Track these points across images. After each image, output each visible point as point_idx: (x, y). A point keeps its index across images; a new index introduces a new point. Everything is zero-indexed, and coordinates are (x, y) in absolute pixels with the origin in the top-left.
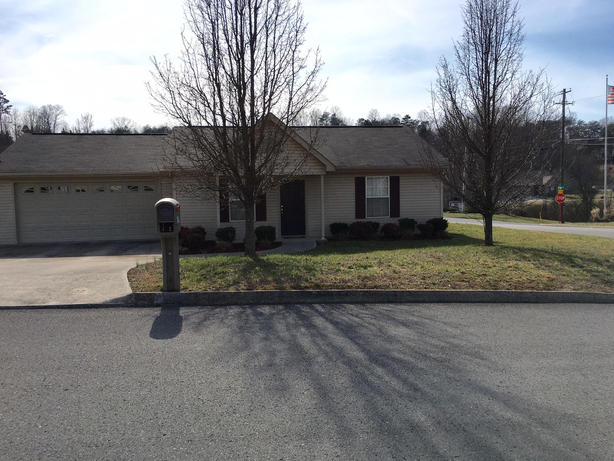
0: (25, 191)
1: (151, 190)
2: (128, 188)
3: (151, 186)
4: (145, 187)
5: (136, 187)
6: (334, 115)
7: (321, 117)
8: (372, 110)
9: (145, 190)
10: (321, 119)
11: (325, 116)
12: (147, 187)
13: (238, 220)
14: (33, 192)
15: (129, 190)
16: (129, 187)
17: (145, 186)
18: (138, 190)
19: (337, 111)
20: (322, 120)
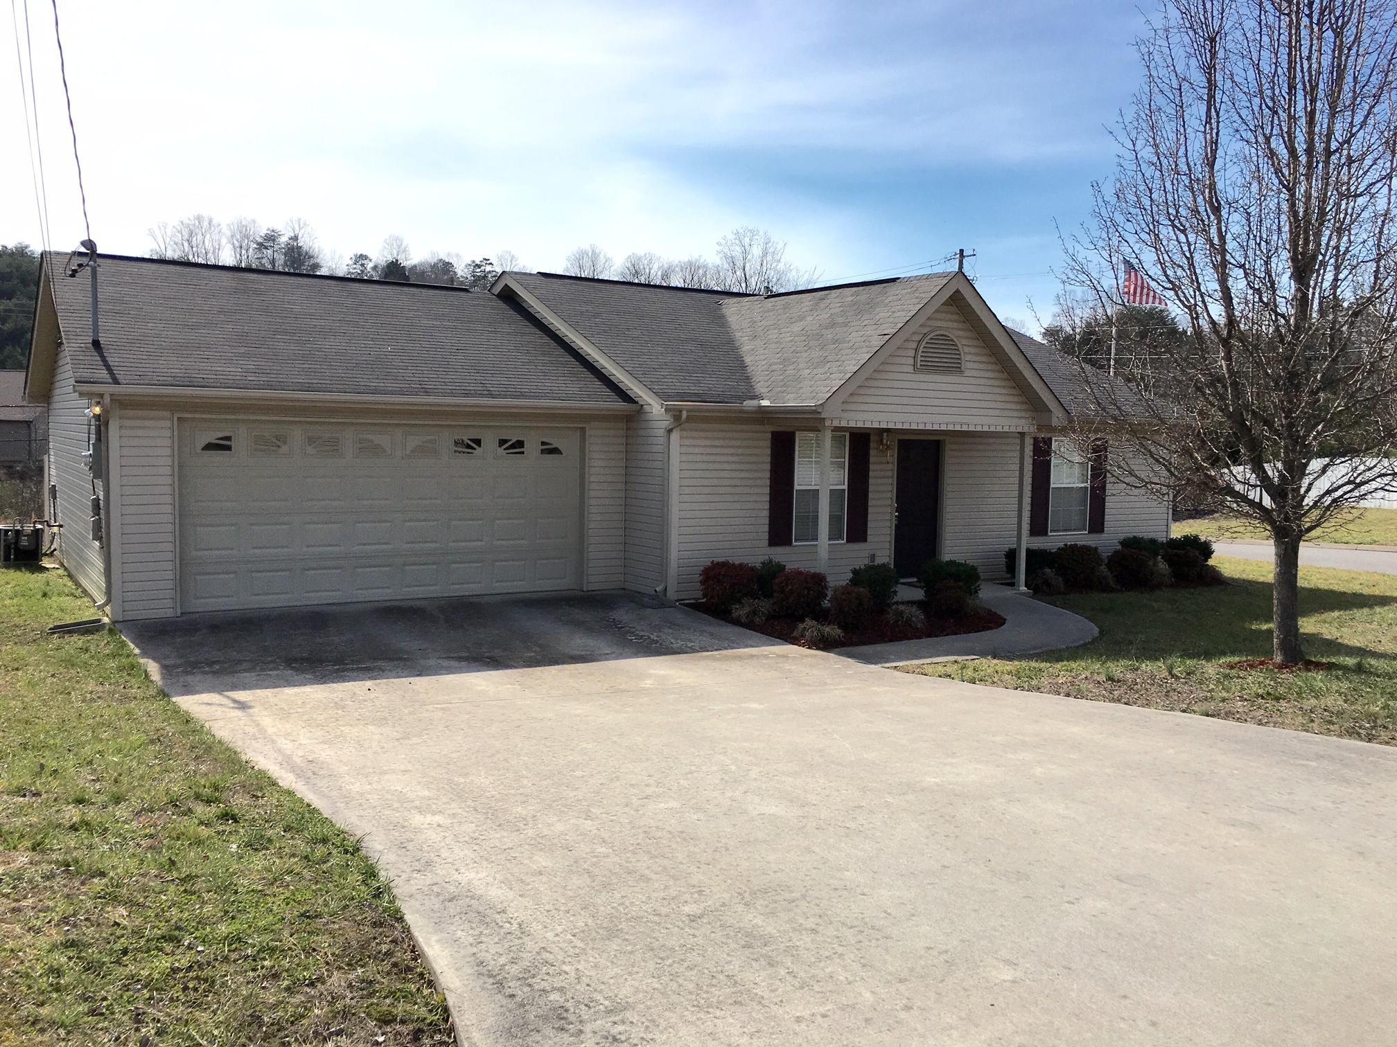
0: (203, 444)
1: (555, 451)
2: (500, 446)
3: (556, 443)
4: (543, 443)
5: (520, 444)
6: (295, 238)
7: (260, 240)
8: (390, 237)
9: (543, 452)
10: (260, 244)
11: (271, 238)
12: (548, 444)
13: (807, 540)
14: (228, 448)
15: (501, 451)
16: (502, 442)
17: (544, 440)
18: (523, 453)
19: (302, 231)
20: (261, 246)
